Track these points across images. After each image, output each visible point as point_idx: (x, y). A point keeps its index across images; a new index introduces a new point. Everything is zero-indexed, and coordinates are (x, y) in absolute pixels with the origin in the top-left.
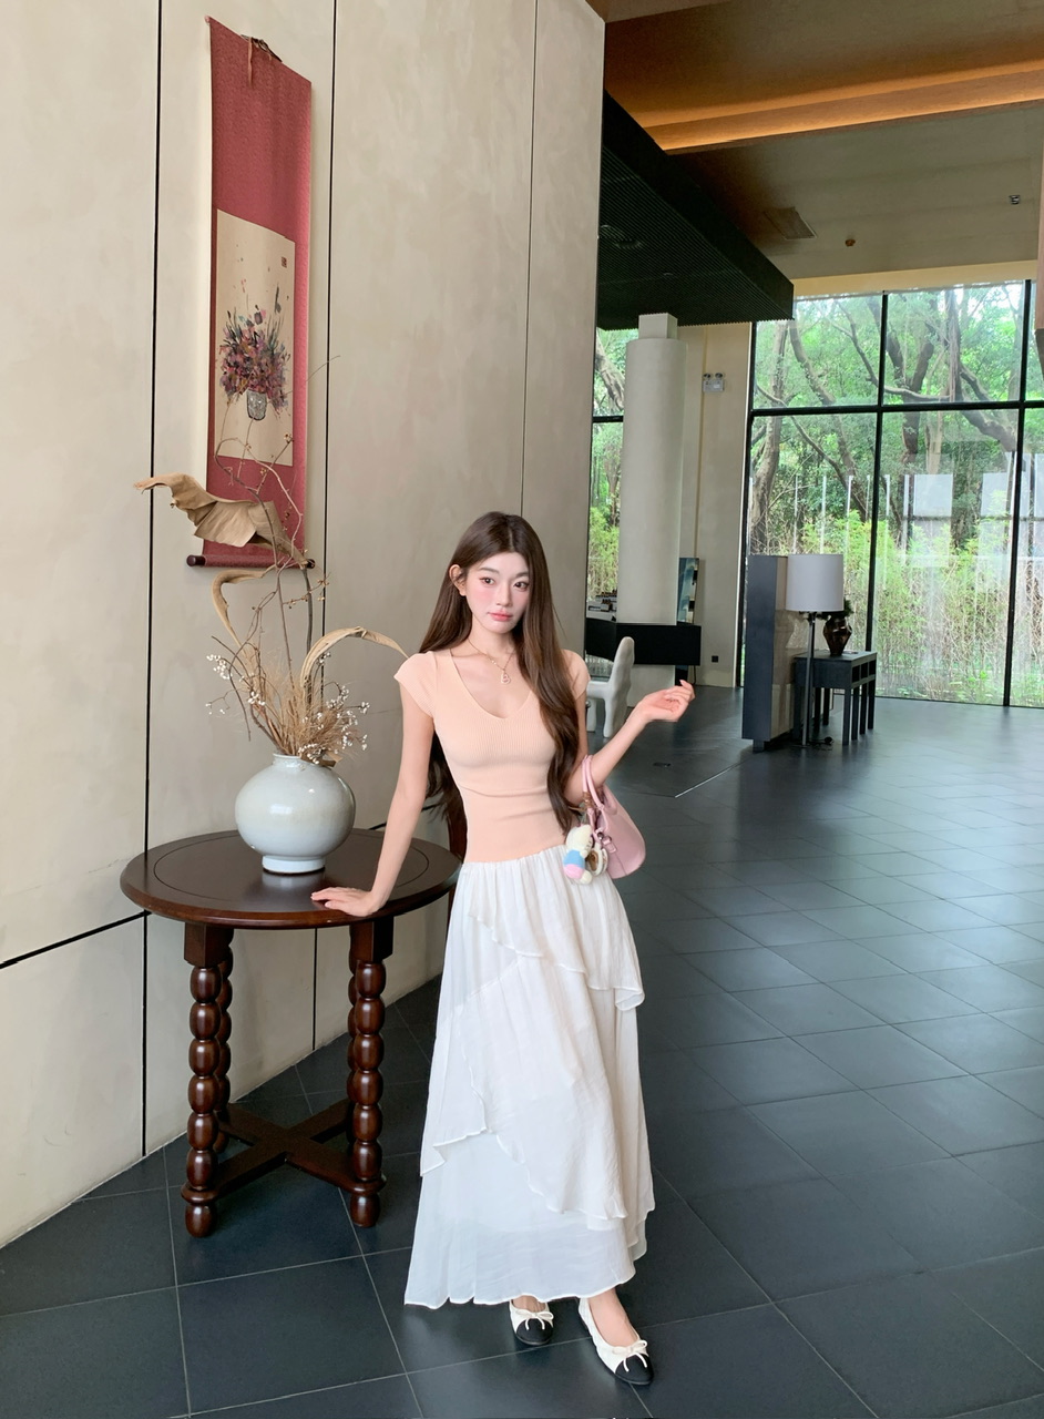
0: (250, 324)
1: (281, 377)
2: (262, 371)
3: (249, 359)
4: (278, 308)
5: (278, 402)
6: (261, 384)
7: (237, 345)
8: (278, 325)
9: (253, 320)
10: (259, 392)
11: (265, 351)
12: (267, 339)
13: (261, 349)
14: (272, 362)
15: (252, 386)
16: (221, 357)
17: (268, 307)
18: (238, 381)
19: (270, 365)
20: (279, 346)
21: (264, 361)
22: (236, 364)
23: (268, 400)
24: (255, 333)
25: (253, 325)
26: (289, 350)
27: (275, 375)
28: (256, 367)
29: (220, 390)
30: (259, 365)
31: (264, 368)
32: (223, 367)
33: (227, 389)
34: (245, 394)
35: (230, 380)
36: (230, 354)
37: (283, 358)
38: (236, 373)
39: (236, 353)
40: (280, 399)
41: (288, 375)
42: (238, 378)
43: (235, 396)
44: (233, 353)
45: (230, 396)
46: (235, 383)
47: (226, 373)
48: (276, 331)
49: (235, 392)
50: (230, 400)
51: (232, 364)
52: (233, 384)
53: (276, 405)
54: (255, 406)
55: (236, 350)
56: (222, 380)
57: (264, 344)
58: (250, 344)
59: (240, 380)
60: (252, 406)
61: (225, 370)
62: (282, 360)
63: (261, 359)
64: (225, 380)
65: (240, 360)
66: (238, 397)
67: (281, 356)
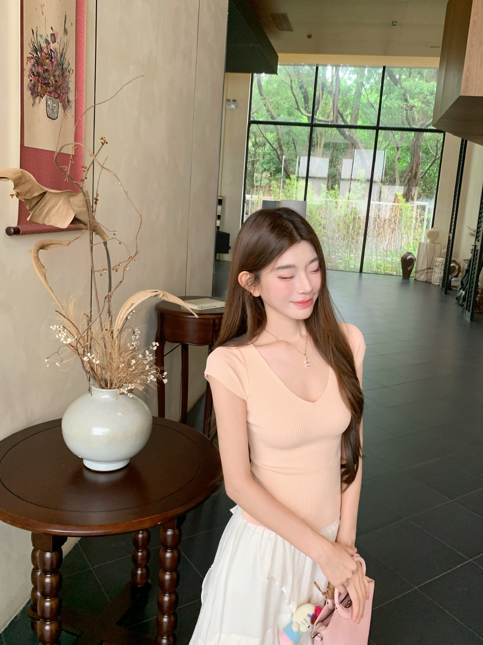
0: (47, 41)
1: (68, 87)
2: (56, 81)
3: (47, 70)
4: (66, 31)
5: (66, 105)
6: (55, 91)
7: (39, 58)
8: (66, 45)
9: (49, 39)
10: (54, 97)
11: (58, 65)
12: (59, 55)
13: (55, 63)
14: (62, 75)
15: (50, 92)
16: (28, 67)
17: (59, 30)
18: (40, 88)
19: (61, 77)
20: (67, 62)
21: (57, 73)
22: (38, 75)
23: (60, 104)
24: (51, 50)
25: (49, 43)
26: (73, 66)
27: (64, 85)
28: (52, 78)
29: (27, 93)
30: (54, 76)
31: (57, 79)
32: (29, 76)
33: (32, 94)
34: (44, 98)
35: (34, 86)
36: (34, 65)
38: (38, 81)
39: (38, 65)
41: (72, 85)
42: (40, 85)
43: (38, 99)
44: (36, 65)
45: (34, 98)
46: (38, 89)
47: (31, 81)
48: (64, 50)
49: (38, 96)
50: (34, 102)
51: (35, 74)
52: (36, 90)
53: (65, 108)
54: (51, 108)
55: (38, 62)
56: (28, 86)
57: (57, 59)
58: (47, 59)
59: (41, 86)
60: (49, 108)
61: (31, 78)
62: (68, 73)
63: (55, 71)
64: (30, 86)
65: (41, 71)
66: (40, 100)
67: (67, 71)
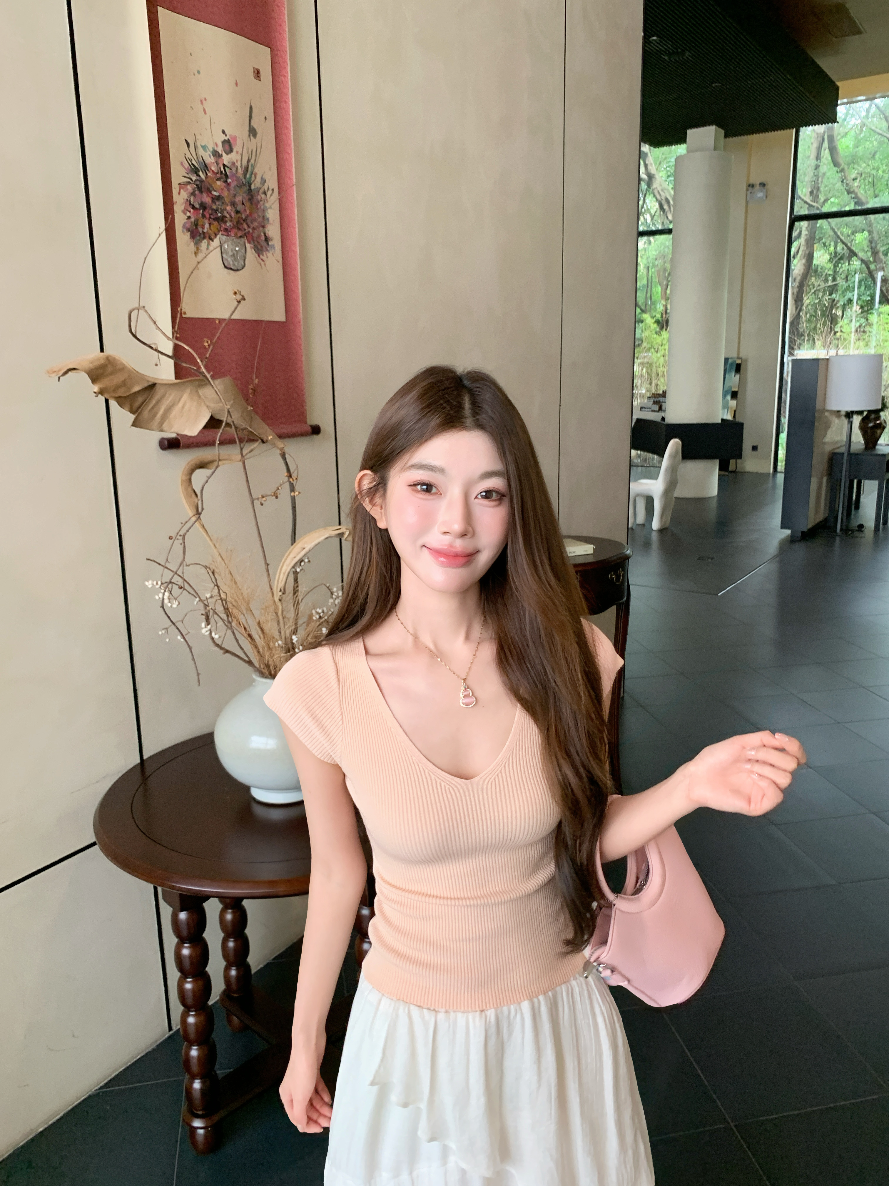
0: (216, 155)
1: (264, 217)
2: (237, 212)
3: (218, 198)
4: (253, 132)
5: (261, 247)
6: (238, 225)
7: (202, 181)
8: (255, 154)
9: (220, 149)
10: (236, 235)
11: (240, 186)
12: (240, 171)
13: (233, 185)
14: (251, 200)
15: (226, 230)
16: (180, 198)
17: (240, 133)
18: (207, 226)
19: (248, 204)
20: (258, 179)
21: (238, 199)
22: (203, 206)
23: (248, 245)
24: (224, 165)
25: (220, 156)
26: (272, 183)
27: (256, 215)
28: (229, 208)
29: (183, 238)
30: (233, 204)
31: (240, 207)
32: (185, 210)
33: (193, 236)
34: (216, 240)
35: (196, 225)
36: (193, 194)
37: (265, 193)
38: (203, 216)
39: (201, 191)
40: (263, 243)
41: (273, 214)
42: (206, 221)
43: (204, 244)
44: (197, 192)
45: (197, 244)
46: (203, 228)
47: (189, 218)
48: (252, 161)
49: (204, 238)
50: (198, 249)
51: (197, 206)
52: (200, 230)
53: (259, 250)
54: (231, 253)
55: (201, 187)
56: (184, 226)
57: (238, 178)
58: (218, 179)
59: (210, 224)
60: (227, 253)
61: (188, 214)
62: (263, 196)
63: (234, 197)
64: (188, 226)
65: (207, 199)
66: (209, 244)
67: (261, 191)
